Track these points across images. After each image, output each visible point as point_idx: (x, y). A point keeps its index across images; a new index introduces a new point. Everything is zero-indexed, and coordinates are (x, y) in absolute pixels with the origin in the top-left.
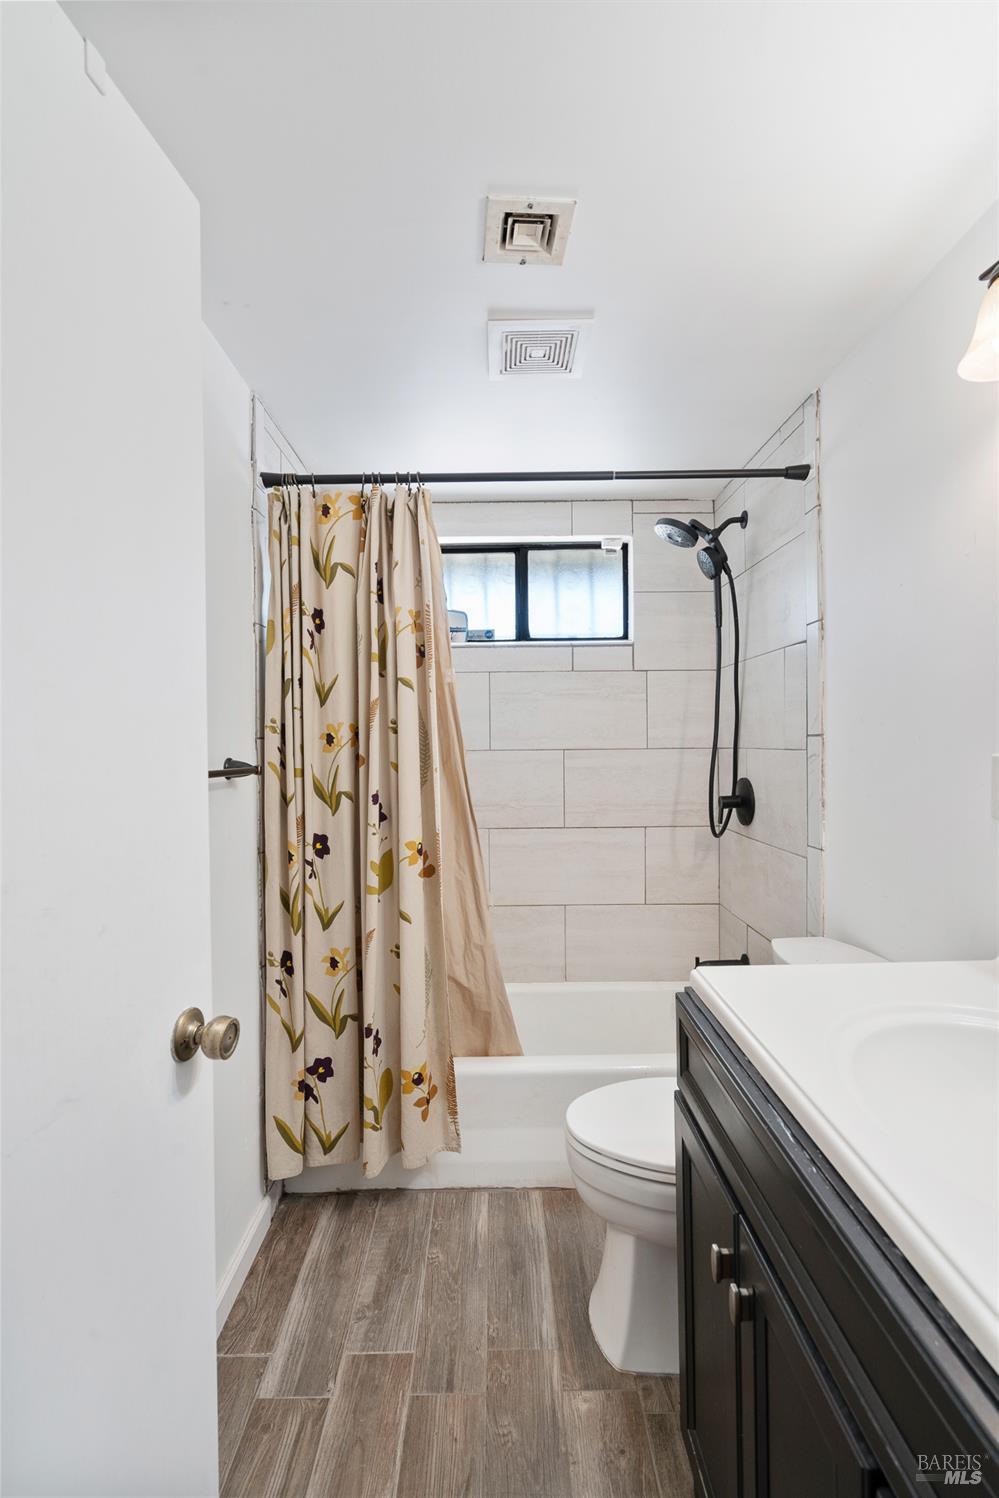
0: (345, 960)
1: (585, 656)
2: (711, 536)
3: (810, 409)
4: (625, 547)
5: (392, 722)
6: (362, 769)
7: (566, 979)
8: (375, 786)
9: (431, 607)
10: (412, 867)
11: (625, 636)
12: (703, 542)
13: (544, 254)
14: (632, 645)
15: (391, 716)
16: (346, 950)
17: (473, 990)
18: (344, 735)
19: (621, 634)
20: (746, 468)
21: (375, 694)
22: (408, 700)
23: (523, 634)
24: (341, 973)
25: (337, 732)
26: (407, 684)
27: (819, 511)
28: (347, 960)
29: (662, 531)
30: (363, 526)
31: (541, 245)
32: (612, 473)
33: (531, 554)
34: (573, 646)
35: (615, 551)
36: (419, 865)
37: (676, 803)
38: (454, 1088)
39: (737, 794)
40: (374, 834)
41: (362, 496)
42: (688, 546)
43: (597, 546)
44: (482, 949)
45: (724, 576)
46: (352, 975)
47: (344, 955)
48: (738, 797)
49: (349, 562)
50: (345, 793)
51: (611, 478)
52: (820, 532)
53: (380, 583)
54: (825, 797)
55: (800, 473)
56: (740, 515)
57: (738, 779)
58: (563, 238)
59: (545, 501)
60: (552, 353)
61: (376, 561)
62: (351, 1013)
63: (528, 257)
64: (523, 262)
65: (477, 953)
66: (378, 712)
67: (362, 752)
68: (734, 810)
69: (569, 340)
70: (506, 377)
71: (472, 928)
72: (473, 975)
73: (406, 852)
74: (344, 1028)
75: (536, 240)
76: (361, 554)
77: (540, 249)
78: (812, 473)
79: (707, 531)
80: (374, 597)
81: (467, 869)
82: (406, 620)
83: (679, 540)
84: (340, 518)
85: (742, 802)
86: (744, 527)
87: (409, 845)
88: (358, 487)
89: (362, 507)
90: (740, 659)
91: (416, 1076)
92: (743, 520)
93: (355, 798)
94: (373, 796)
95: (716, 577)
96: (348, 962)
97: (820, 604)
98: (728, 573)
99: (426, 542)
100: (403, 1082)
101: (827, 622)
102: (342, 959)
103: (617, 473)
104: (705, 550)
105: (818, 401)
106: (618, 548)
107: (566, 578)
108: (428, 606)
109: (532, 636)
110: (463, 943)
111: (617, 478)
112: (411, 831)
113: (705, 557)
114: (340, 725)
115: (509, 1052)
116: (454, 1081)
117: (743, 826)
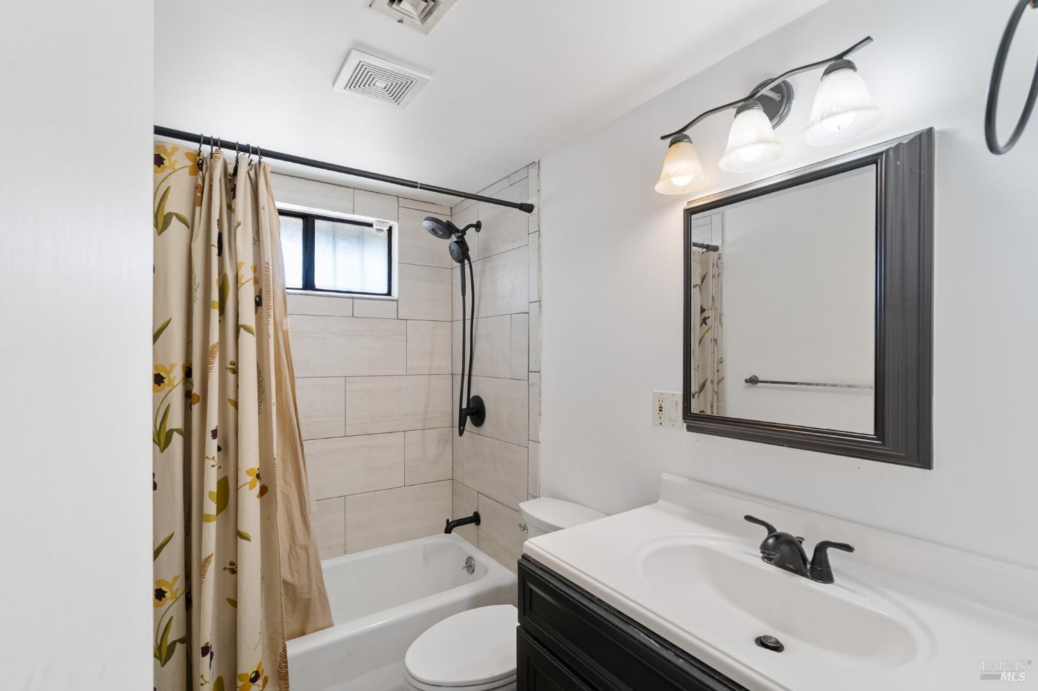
0: (174, 588)
1: (361, 307)
2: (460, 234)
3: (533, 171)
4: (390, 230)
5: (231, 364)
6: (196, 408)
7: (345, 552)
8: (213, 422)
9: (270, 265)
10: (252, 490)
11: (389, 293)
12: (454, 238)
13: (418, 22)
14: (397, 301)
15: (231, 357)
16: (175, 578)
17: (297, 583)
18: (177, 374)
19: (386, 291)
20: (478, 194)
21: (215, 338)
22: (249, 343)
23: (308, 283)
24: (169, 602)
25: (168, 373)
26: (248, 330)
27: (539, 235)
28: (175, 589)
29: (427, 224)
30: (200, 182)
31: (419, 16)
32: (417, 183)
33: (317, 222)
34: (353, 298)
35: (383, 230)
36: (257, 489)
37: (426, 413)
38: (287, 673)
39: (471, 406)
40: (213, 466)
41: (199, 155)
42: (444, 238)
43: (370, 225)
44: (306, 548)
45: (466, 261)
46: (182, 600)
47: (174, 583)
48: (472, 408)
49: (184, 212)
50: (178, 431)
51: (416, 187)
52: (539, 247)
53: (220, 236)
54: (541, 410)
55: (528, 208)
56: (475, 223)
57: (471, 396)
58: (438, 19)
59: (333, 184)
60: (391, 88)
61: (218, 218)
62: (180, 637)
63: (406, 19)
64: (401, 21)
65: (301, 553)
66: (217, 355)
67: (196, 390)
68: (468, 417)
69: (408, 84)
70: (347, 92)
71: (297, 532)
72: (297, 571)
73: (246, 478)
74: (172, 655)
75: (416, 10)
76: (198, 209)
77: (417, 18)
78: (535, 210)
79: (458, 231)
80: (215, 251)
81: (293, 484)
82: (247, 274)
83: (440, 233)
84: (175, 171)
85: (474, 412)
86: (478, 231)
87: (248, 472)
88: (195, 146)
89: (199, 165)
90: (475, 317)
91: (253, 675)
92: (478, 226)
93: (186, 433)
94: (213, 432)
95: (461, 262)
96: (177, 590)
97: (539, 292)
98: (469, 260)
99: (266, 208)
100: (240, 684)
101: (544, 303)
102: (170, 587)
103: (421, 184)
104: (455, 242)
105: (539, 168)
106: (386, 229)
107: (341, 244)
108: (268, 264)
109: (317, 286)
110: (288, 547)
111: (421, 188)
112: (250, 459)
113: (455, 247)
114: (172, 366)
115: (323, 626)
116: (287, 667)
117: (474, 427)
